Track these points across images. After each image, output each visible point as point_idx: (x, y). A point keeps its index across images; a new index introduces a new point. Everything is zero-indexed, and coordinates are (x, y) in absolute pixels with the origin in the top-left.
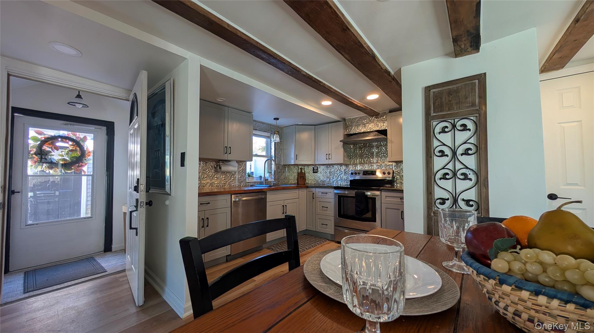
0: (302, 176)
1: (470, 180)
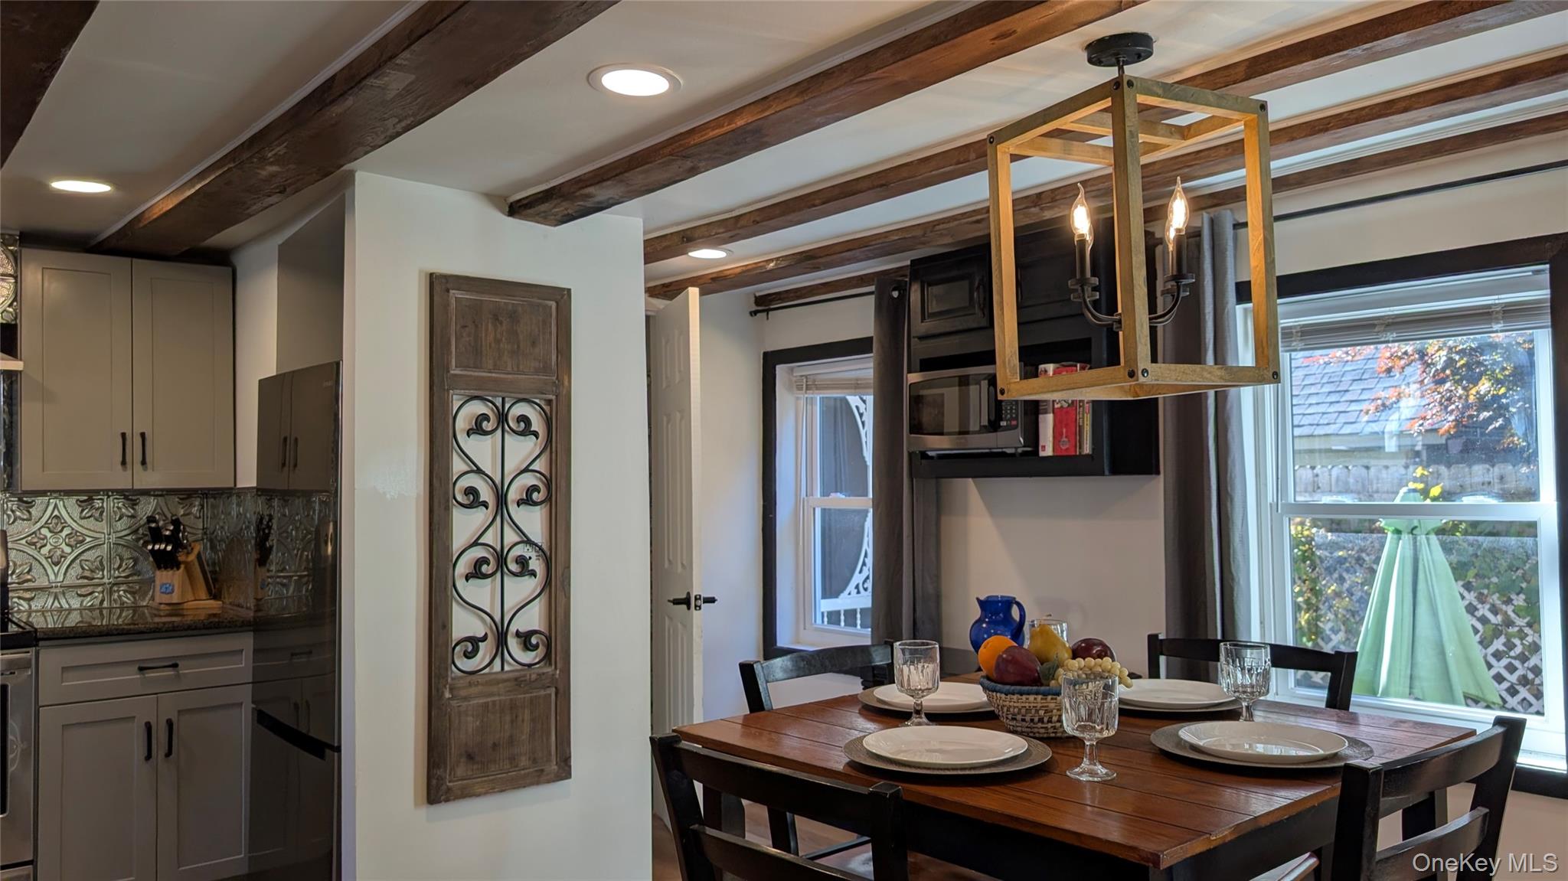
1: (533, 574)
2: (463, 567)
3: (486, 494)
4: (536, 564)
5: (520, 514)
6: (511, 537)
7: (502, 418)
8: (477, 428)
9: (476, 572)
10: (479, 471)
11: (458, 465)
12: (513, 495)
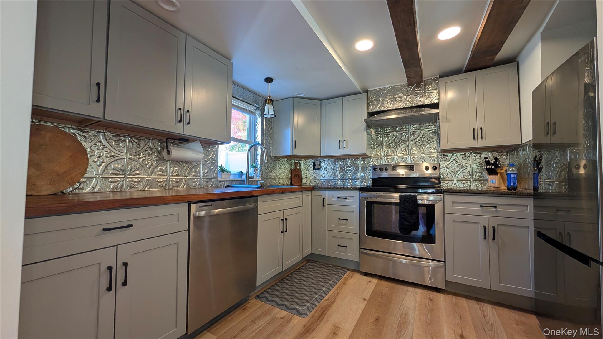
0: (296, 173)
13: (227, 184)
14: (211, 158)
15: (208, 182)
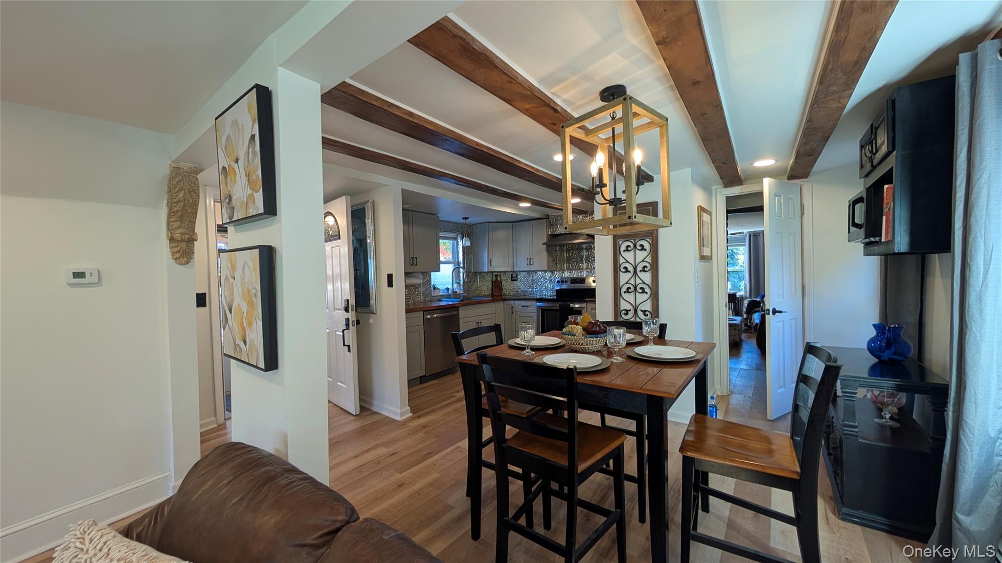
0: (497, 285)
1: (646, 293)
2: (624, 289)
3: (631, 269)
4: (648, 290)
5: (642, 275)
6: (638, 281)
7: (635, 246)
8: (627, 249)
9: (628, 291)
10: (628, 262)
11: (622, 260)
12: (639, 268)
13: (438, 298)
14: (427, 281)
15: (425, 297)
